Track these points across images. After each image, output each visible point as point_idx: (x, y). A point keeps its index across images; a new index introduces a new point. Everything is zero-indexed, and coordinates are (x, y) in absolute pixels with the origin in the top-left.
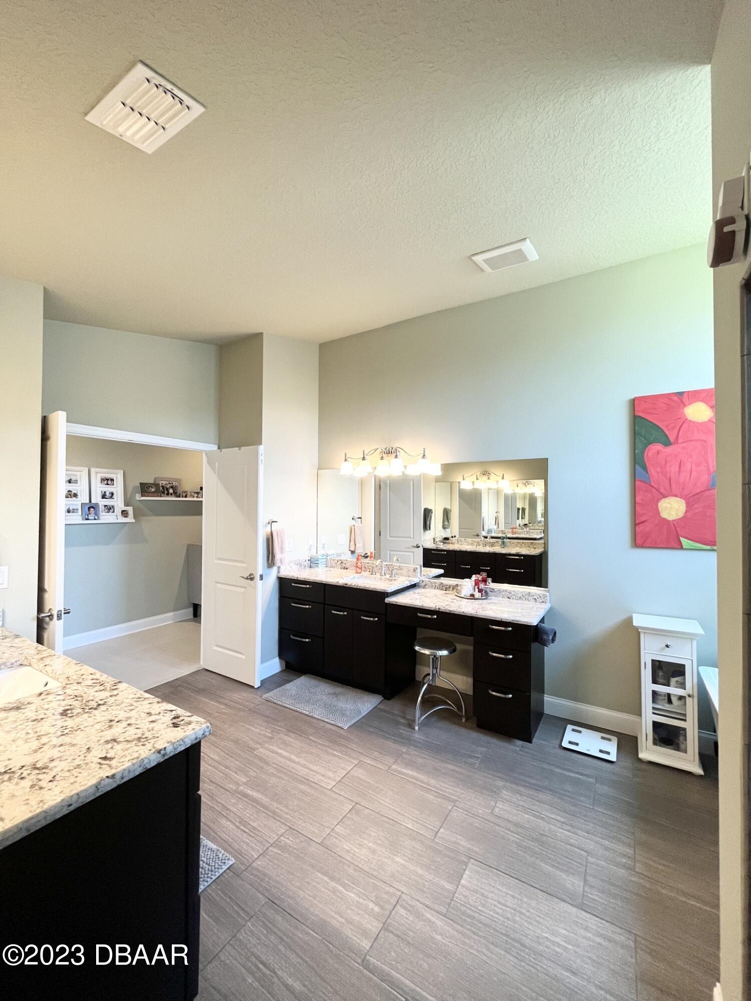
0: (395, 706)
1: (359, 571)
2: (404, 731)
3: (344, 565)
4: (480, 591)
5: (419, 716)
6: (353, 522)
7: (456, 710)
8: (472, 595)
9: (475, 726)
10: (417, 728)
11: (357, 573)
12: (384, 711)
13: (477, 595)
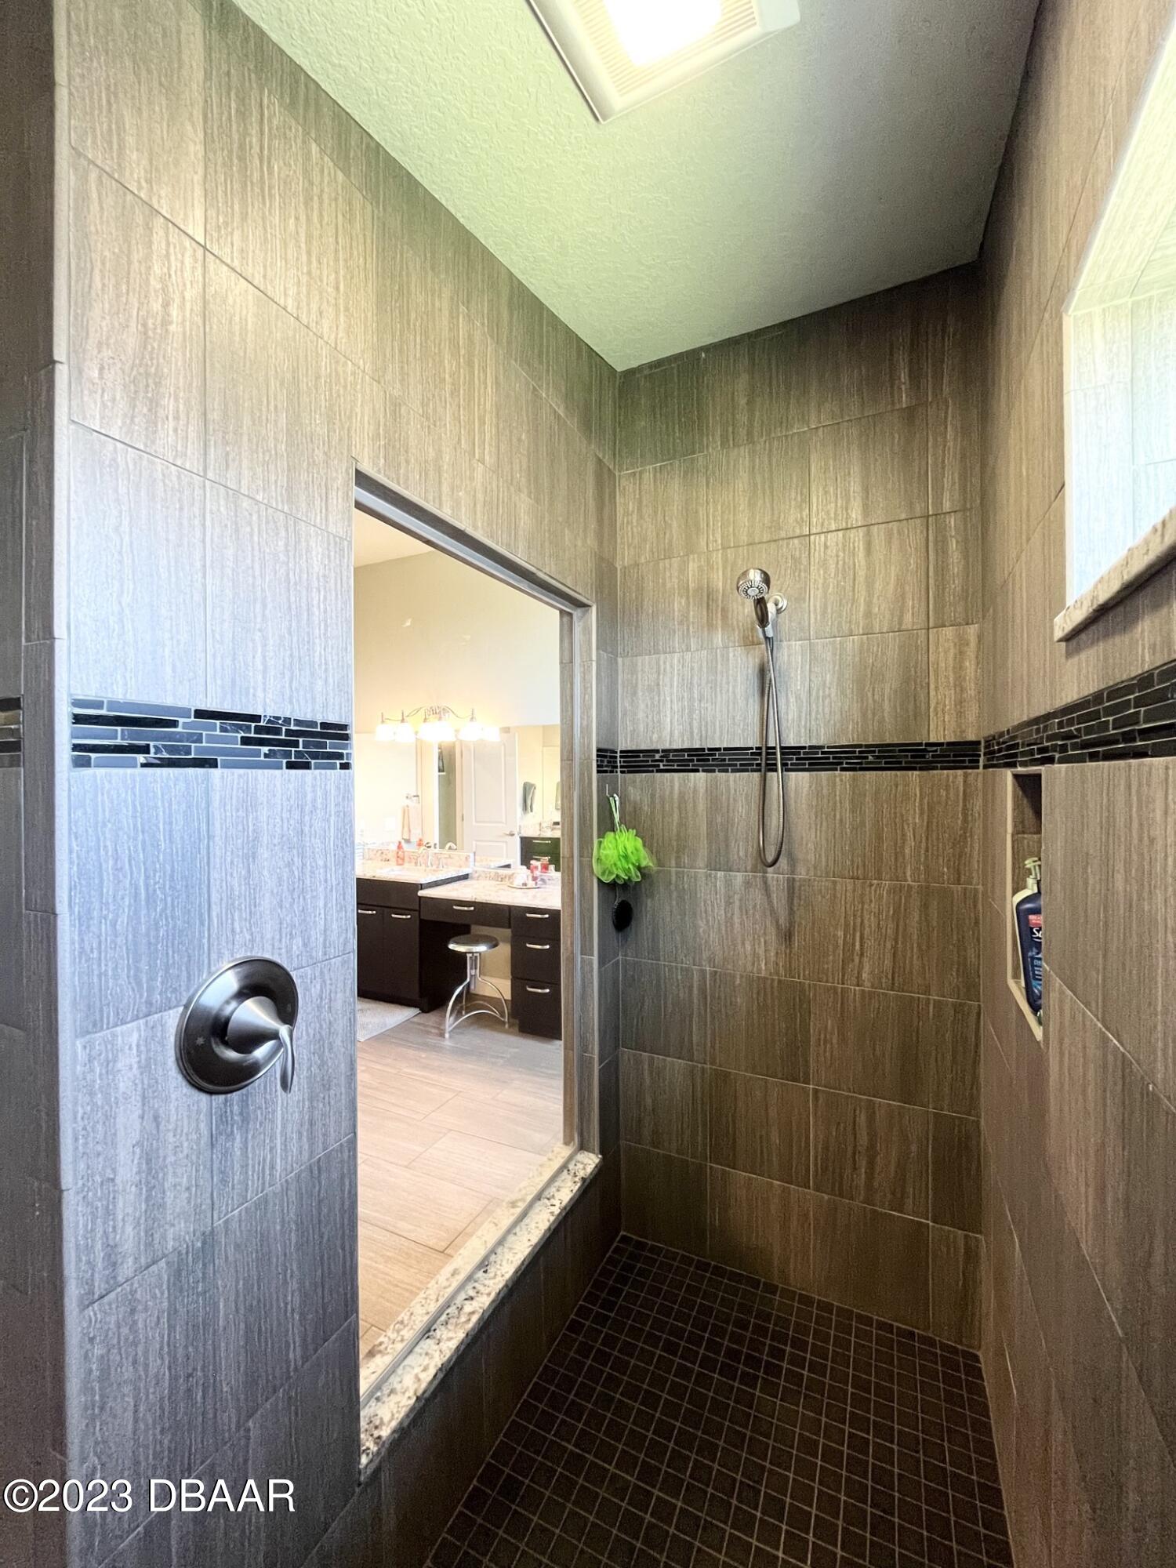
0: (431, 1018)
1: (400, 862)
2: (432, 1040)
3: (384, 856)
4: (535, 879)
5: (449, 1021)
6: (408, 802)
7: (498, 1016)
8: (525, 884)
9: (517, 1029)
10: (447, 1035)
11: (398, 864)
12: (419, 1024)
13: (531, 884)
